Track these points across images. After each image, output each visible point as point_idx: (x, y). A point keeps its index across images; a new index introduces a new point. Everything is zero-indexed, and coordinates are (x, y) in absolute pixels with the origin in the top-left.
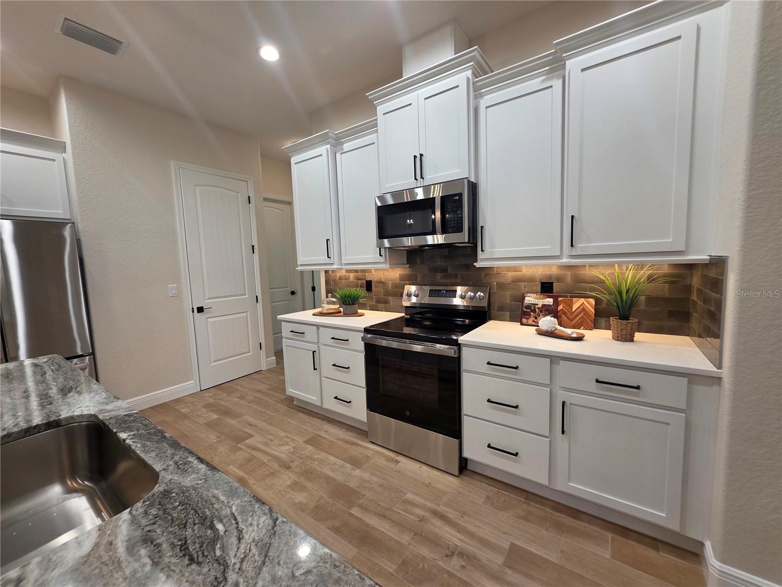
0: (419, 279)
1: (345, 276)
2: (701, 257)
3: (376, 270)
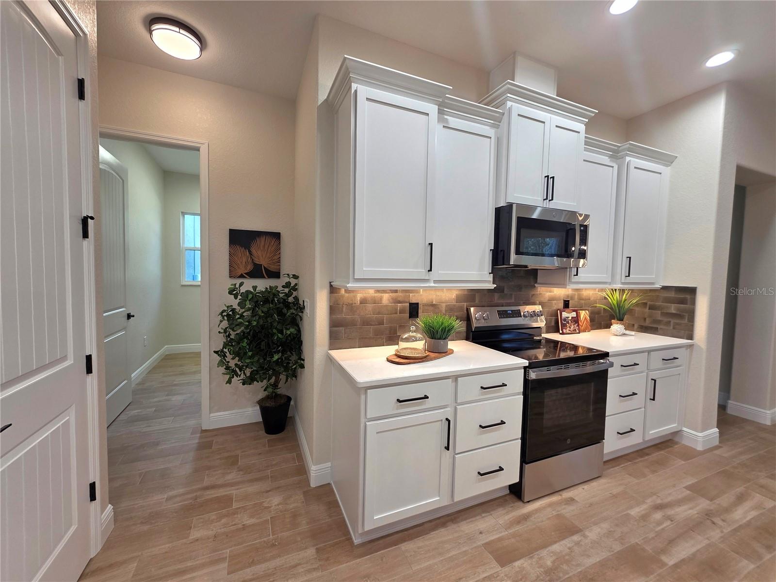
3: (423, 290)
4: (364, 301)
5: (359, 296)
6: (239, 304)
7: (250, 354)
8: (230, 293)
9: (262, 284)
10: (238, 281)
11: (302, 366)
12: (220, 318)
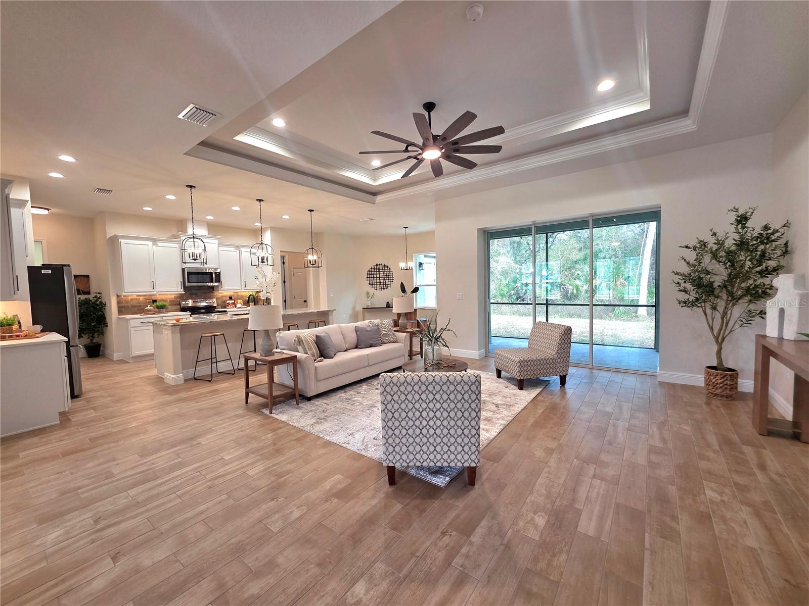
0: (188, 297)
1: (136, 298)
3: (159, 295)
4: (132, 300)
5: (130, 298)
9: (83, 297)
11: (107, 326)
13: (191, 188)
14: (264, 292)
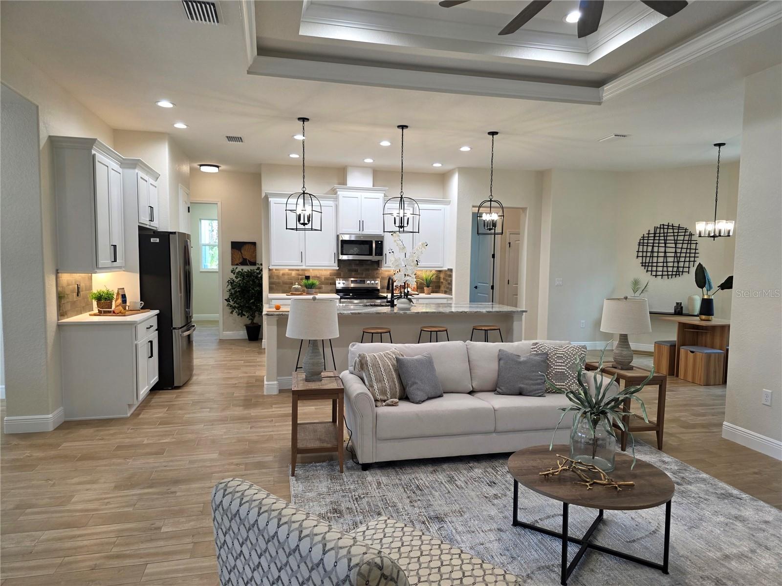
0: (342, 275)
1: (288, 273)
2: (445, 268)
3: (313, 270)
4: (283, 274)
5: (281, 272)
6: (236, 277)
7: (240, 298)
8: (232, 272)
9: (246, 268)
10: (235, 267)
12: (227, 284)
13: (304, 121)
14: (402, 273)
